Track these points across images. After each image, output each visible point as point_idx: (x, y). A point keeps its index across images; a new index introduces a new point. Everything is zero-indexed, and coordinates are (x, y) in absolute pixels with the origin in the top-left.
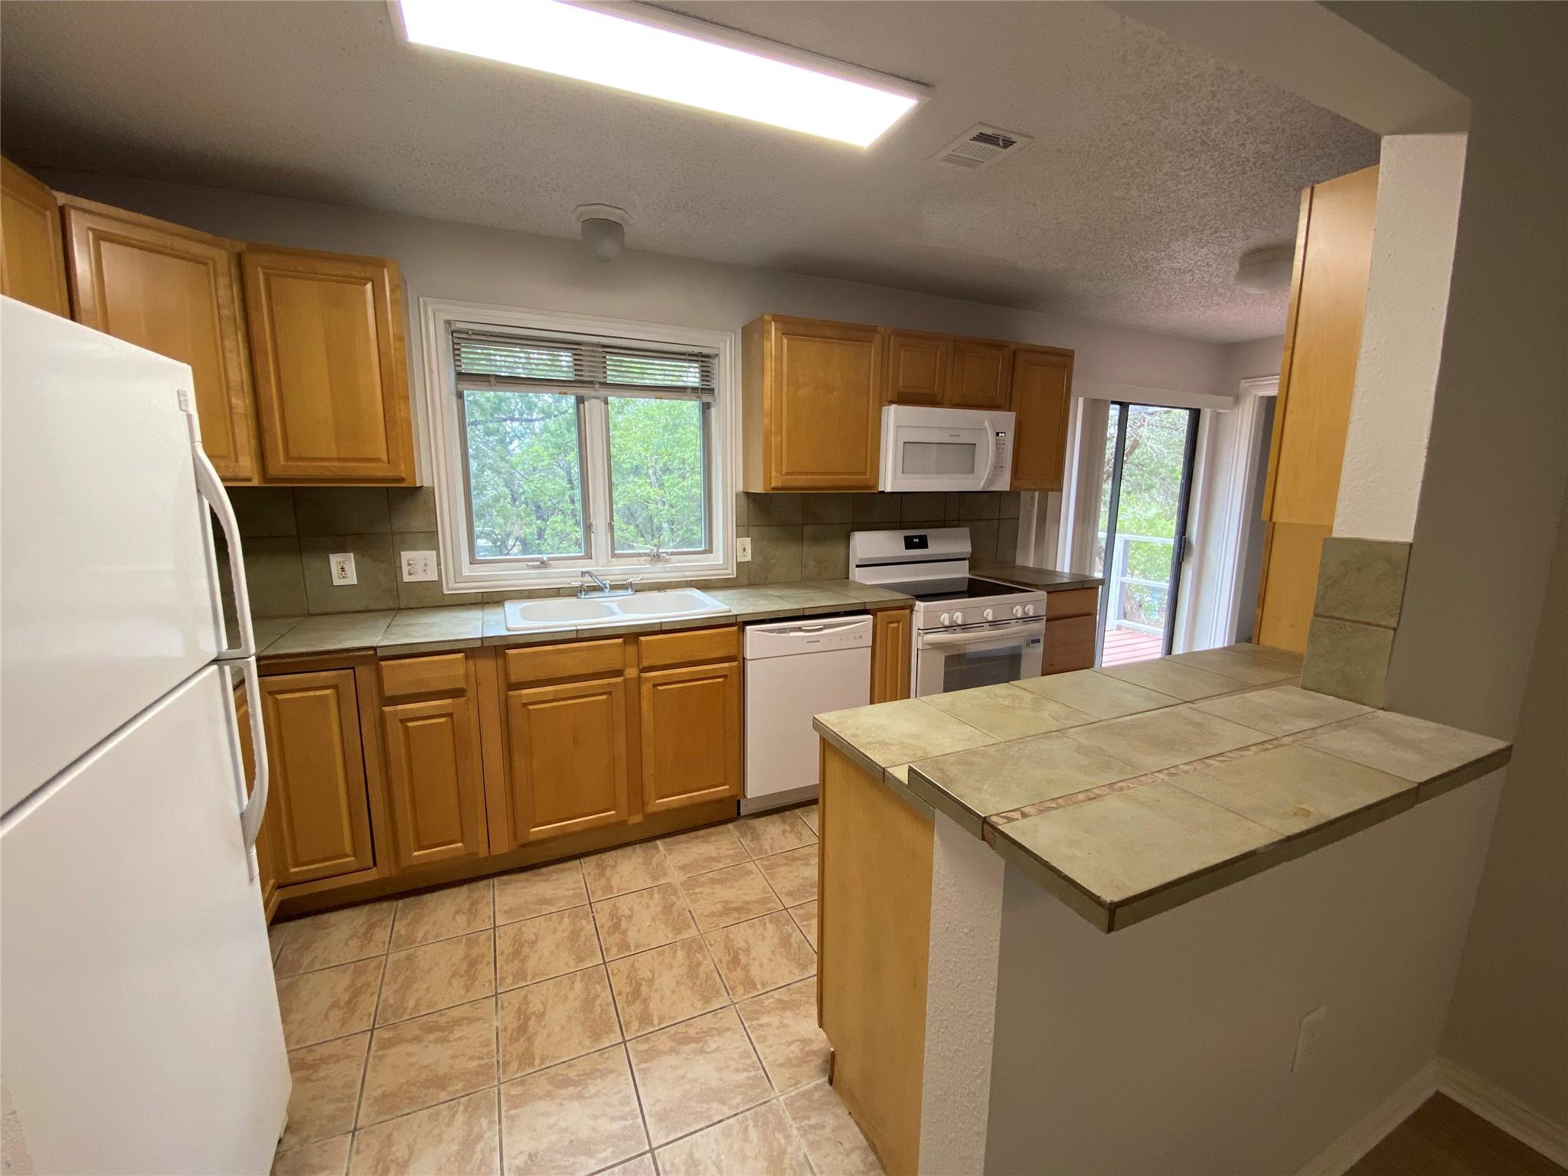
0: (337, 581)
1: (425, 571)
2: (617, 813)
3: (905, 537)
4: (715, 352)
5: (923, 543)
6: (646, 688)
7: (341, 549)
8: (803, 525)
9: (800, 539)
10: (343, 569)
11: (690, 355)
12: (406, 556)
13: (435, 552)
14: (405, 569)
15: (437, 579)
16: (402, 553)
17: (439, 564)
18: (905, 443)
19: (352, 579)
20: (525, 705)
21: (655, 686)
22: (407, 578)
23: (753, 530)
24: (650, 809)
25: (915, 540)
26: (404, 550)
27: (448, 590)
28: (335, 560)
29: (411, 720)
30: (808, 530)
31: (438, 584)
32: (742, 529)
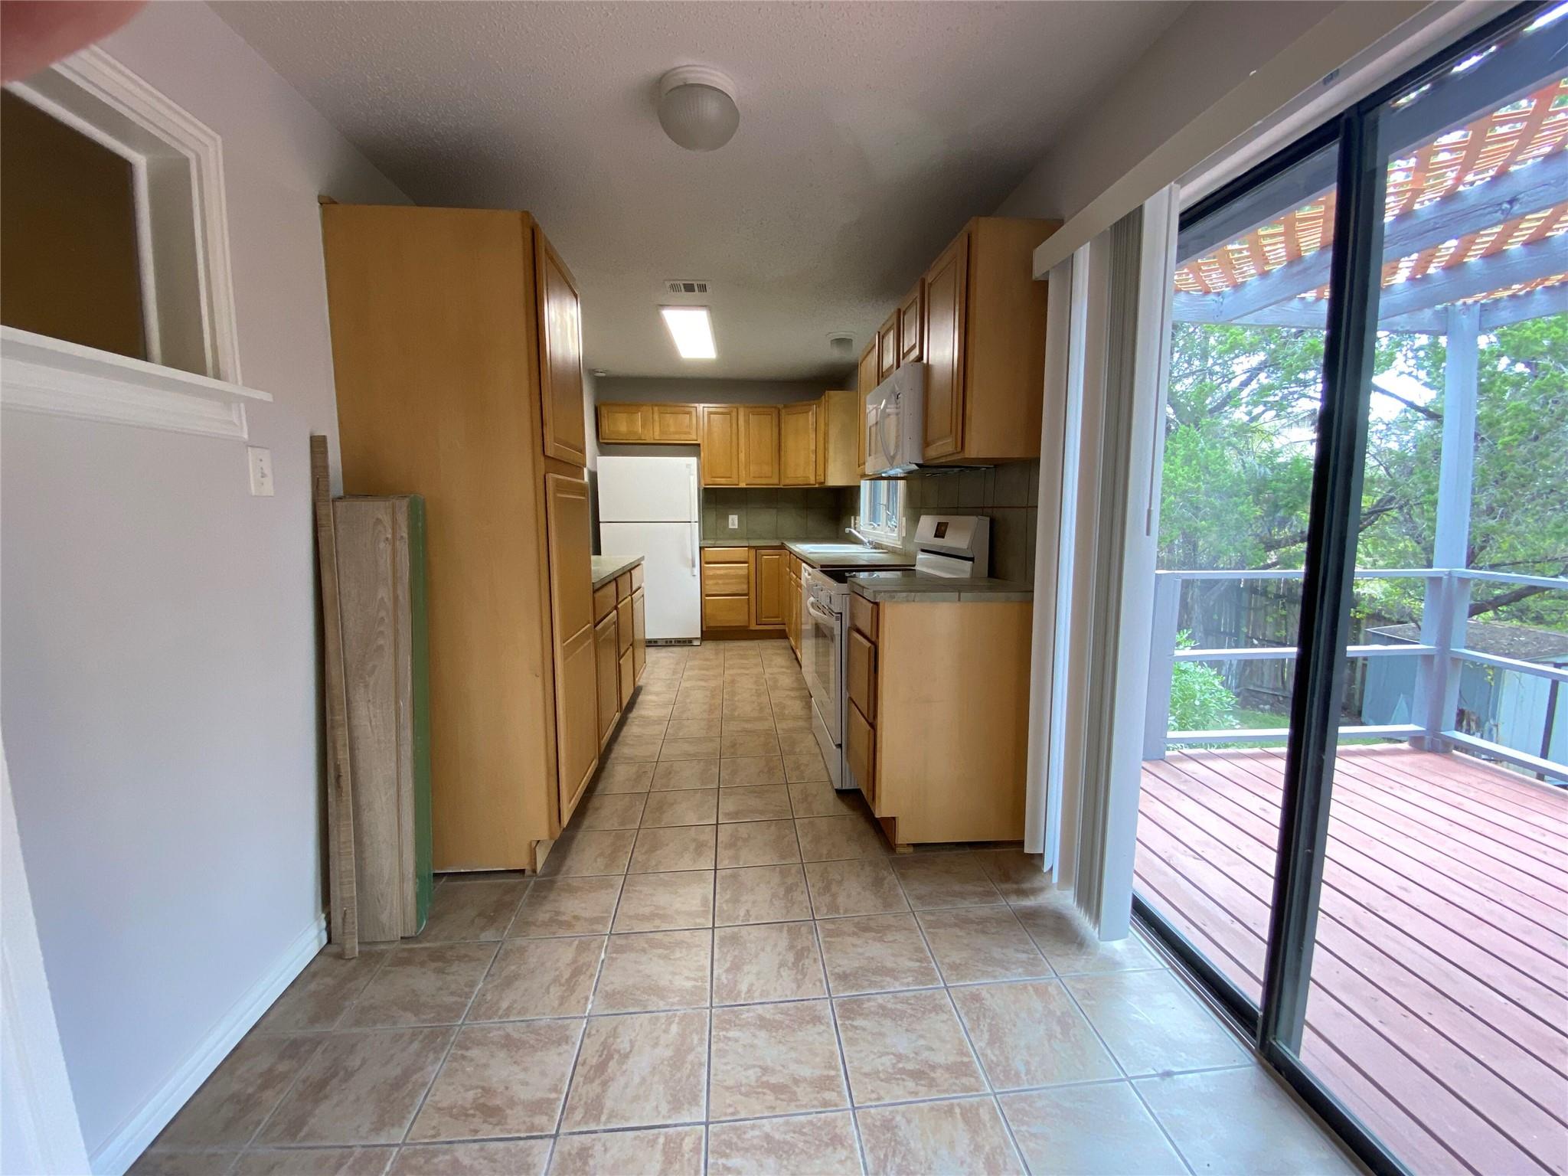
3: (938, 523)
5: (944, 532)
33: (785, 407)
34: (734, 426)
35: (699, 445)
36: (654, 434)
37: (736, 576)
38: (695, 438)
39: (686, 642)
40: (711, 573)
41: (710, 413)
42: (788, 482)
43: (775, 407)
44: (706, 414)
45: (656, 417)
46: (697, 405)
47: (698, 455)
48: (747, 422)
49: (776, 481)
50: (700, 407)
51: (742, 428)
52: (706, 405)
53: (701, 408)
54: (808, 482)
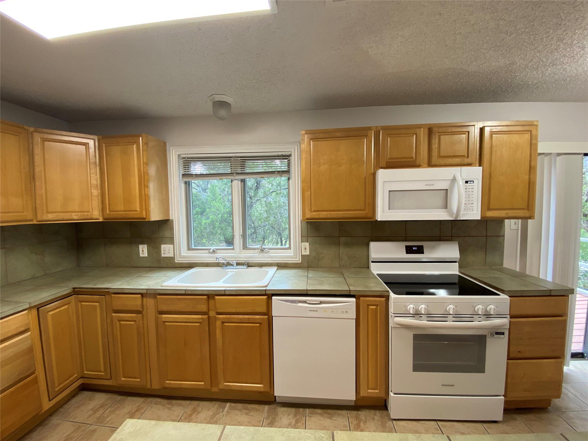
0: (141, 255)
1: (169, 253)
2: (204, 384)
3: (406, 246)
4: (290, 153)
5: (420, 250)
6: (218, 323)
7: (143, 243)
8: (339, 237)
9: (338, 244)
10: (143, 251)
11: (277, 156)
12: (163, 246)
13: (173, 245)
14: (162, 251)
15: (173, 256)
16: (162, 245)
17: (174, 251)
18: (390, 191)
19: (146, 255)
20: (164, 322)
21: (223, 323)
22: (163, 255)
23: (310, 239)
24: (221, 387)
25: (414, 248)
26: (163, 244)
27: (177, 261)
28: (141, 247)
29: (123, 321)
30: (343, 239)
31: (173, 258)
32: (304, 238)
33: (38, 131)
42: (50, 217)
43: (24, 128)
49: (29, 216)
54: (89, 217)
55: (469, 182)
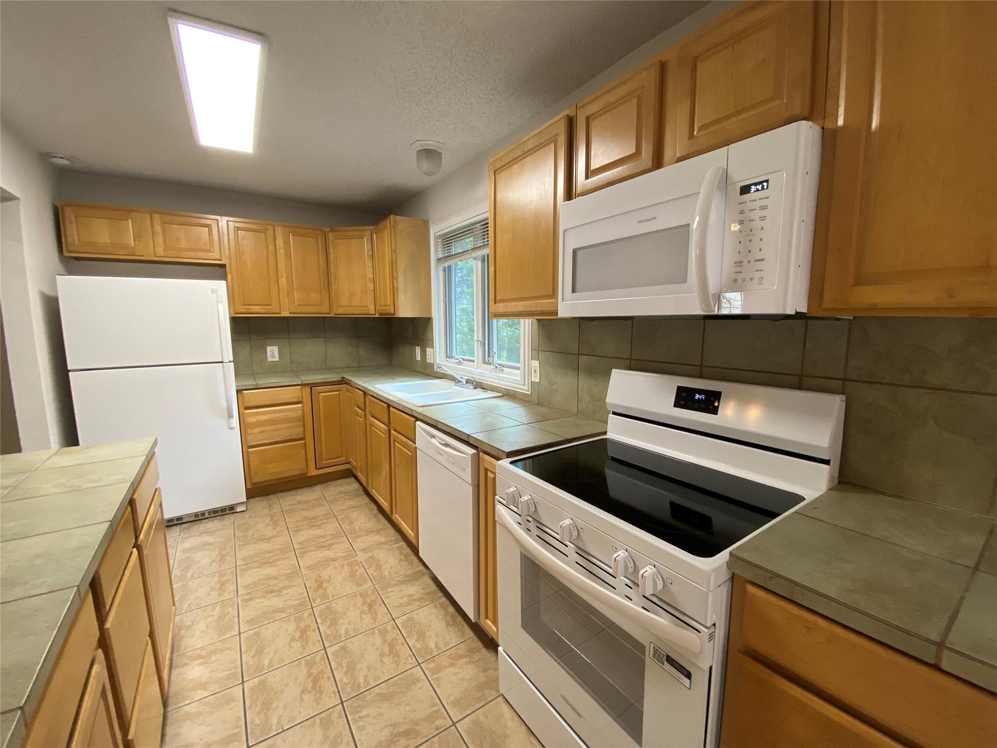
0: (417, 358)
1: (431, 358)
2: (387, 506)
3: (677, 386)
5: (710, 405)
7: (418, 345)
8: (579, 354)
9: (577, 369)
10: (418, 353)
13: (433, 349)
14: (427, 356)
16: (427, 349)
17: (434, 356)
18: (575, 250)
21: (394, 440)
22: (428, 361)
23: (541, 353)
25: (697, 396)
27: (435, 369)
28: (417, 349)
30: (583, 360)
31: (433, 365)
32: (535, 352)
33: (332, 230)
34: (271, 248)
35: (223, 266)
36: (157, 249)
37: (288, 420)
38: (218, 257)
39: (228, 511)
40: (253, 420)
41: (238, 229)
42: (341, 311)
43: (321, 230)
44: (231, 229)
45: (158, 228)
46: (218, 217)
47: (224, 277)
48: (287, 243)
49: (327, 310)
50: (223, 221)
51: (281, 252)
52: (231, 219)
53: (225, 223)
54: (367, 312)
55: (753, 188)
